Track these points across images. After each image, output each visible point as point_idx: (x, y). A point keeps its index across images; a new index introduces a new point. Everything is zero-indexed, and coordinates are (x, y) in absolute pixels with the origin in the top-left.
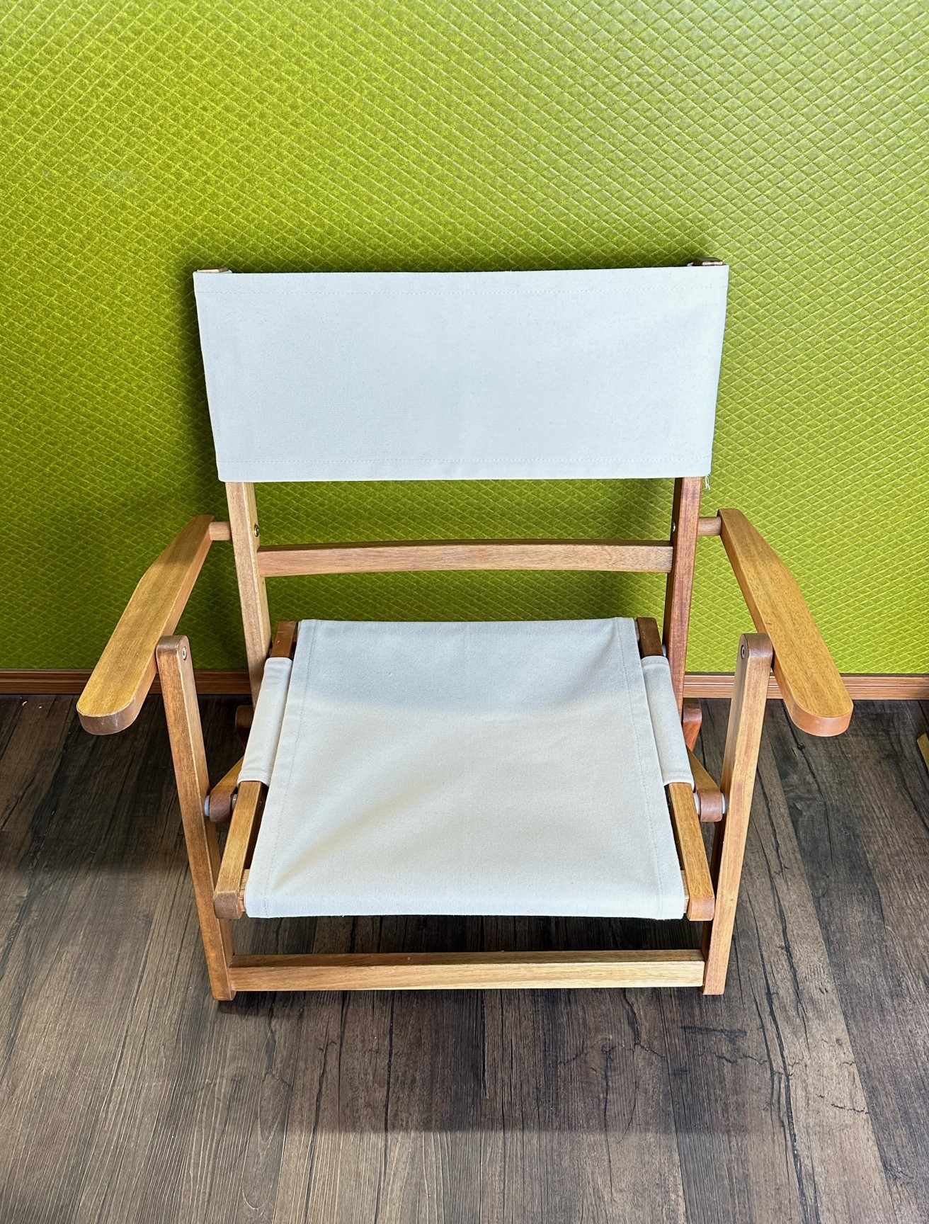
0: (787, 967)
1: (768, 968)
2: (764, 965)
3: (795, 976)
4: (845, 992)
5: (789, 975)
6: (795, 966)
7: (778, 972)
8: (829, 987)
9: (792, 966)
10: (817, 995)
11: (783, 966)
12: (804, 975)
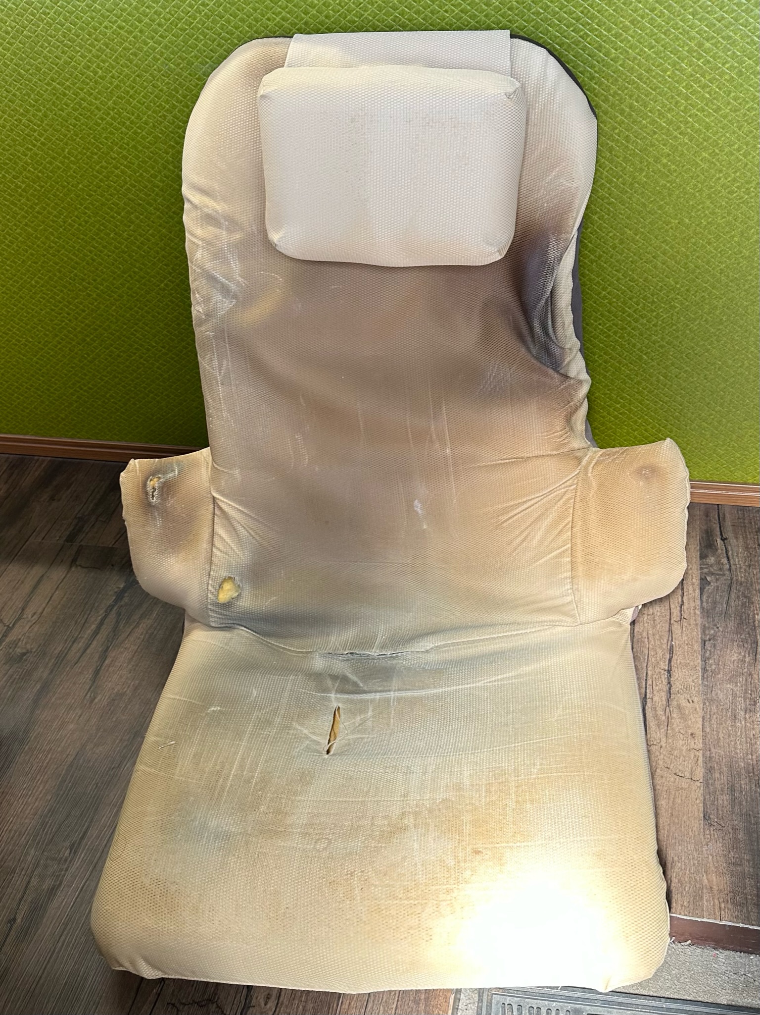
0: (665, 682)
1: (649, 682)
2: (646, 680)
3: (670, 689)
4: (707, 704)
5: (666, 688)
6: (671, 683)
7: (657, 685)
8: (696, 699)
9: (669, 683)
10: (684, 703)
11: (662, 682)
12: (677, 689)
